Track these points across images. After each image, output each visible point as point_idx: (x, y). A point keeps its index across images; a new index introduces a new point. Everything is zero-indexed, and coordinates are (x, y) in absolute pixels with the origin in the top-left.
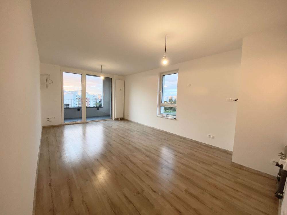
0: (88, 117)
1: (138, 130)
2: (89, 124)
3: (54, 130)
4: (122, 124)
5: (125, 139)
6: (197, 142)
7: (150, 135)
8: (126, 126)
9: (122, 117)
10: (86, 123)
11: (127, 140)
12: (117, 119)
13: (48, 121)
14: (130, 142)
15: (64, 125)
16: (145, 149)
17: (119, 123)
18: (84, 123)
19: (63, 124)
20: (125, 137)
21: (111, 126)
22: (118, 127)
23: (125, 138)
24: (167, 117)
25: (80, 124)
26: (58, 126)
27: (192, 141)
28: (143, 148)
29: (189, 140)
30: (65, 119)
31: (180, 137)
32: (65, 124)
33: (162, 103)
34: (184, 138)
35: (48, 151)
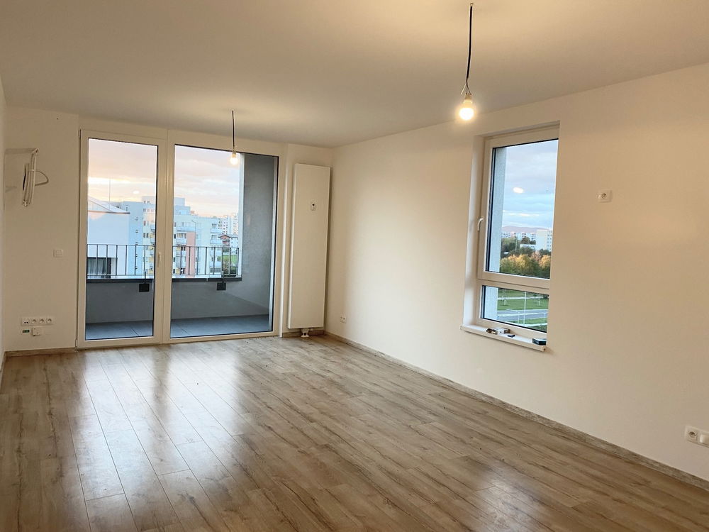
0: (176, 321)
1: (376, 389)
2: (179, 349)
3: (45, 369)
4: (313, 357)
5: (314, 425)
6: (634, 460)
7: (424, 413)
8: (330, 366)
9: (319, 324)
10: (168, 345)
11: (323, 430)
12: (296, 335)
13: (25, 331)
14: (333, 438)
15: (83, 351)
16: (390, 474)
17: (302, 351)
18: (163, 347)
19: (80, 346)
20: (315, 417)
21: (265, 362)
22: (294, 370)
23: (312, 421)
24: (506, 335)
25: (145, 350)
26: (63, 355)
27: (614, 453)
28: (381, 468)
29: (603, 446)
30: (90, 326)
31: (561, 431)
32: (88, 346)
33: (488, 269)
34: (581, 438)
35: (19, 451)
